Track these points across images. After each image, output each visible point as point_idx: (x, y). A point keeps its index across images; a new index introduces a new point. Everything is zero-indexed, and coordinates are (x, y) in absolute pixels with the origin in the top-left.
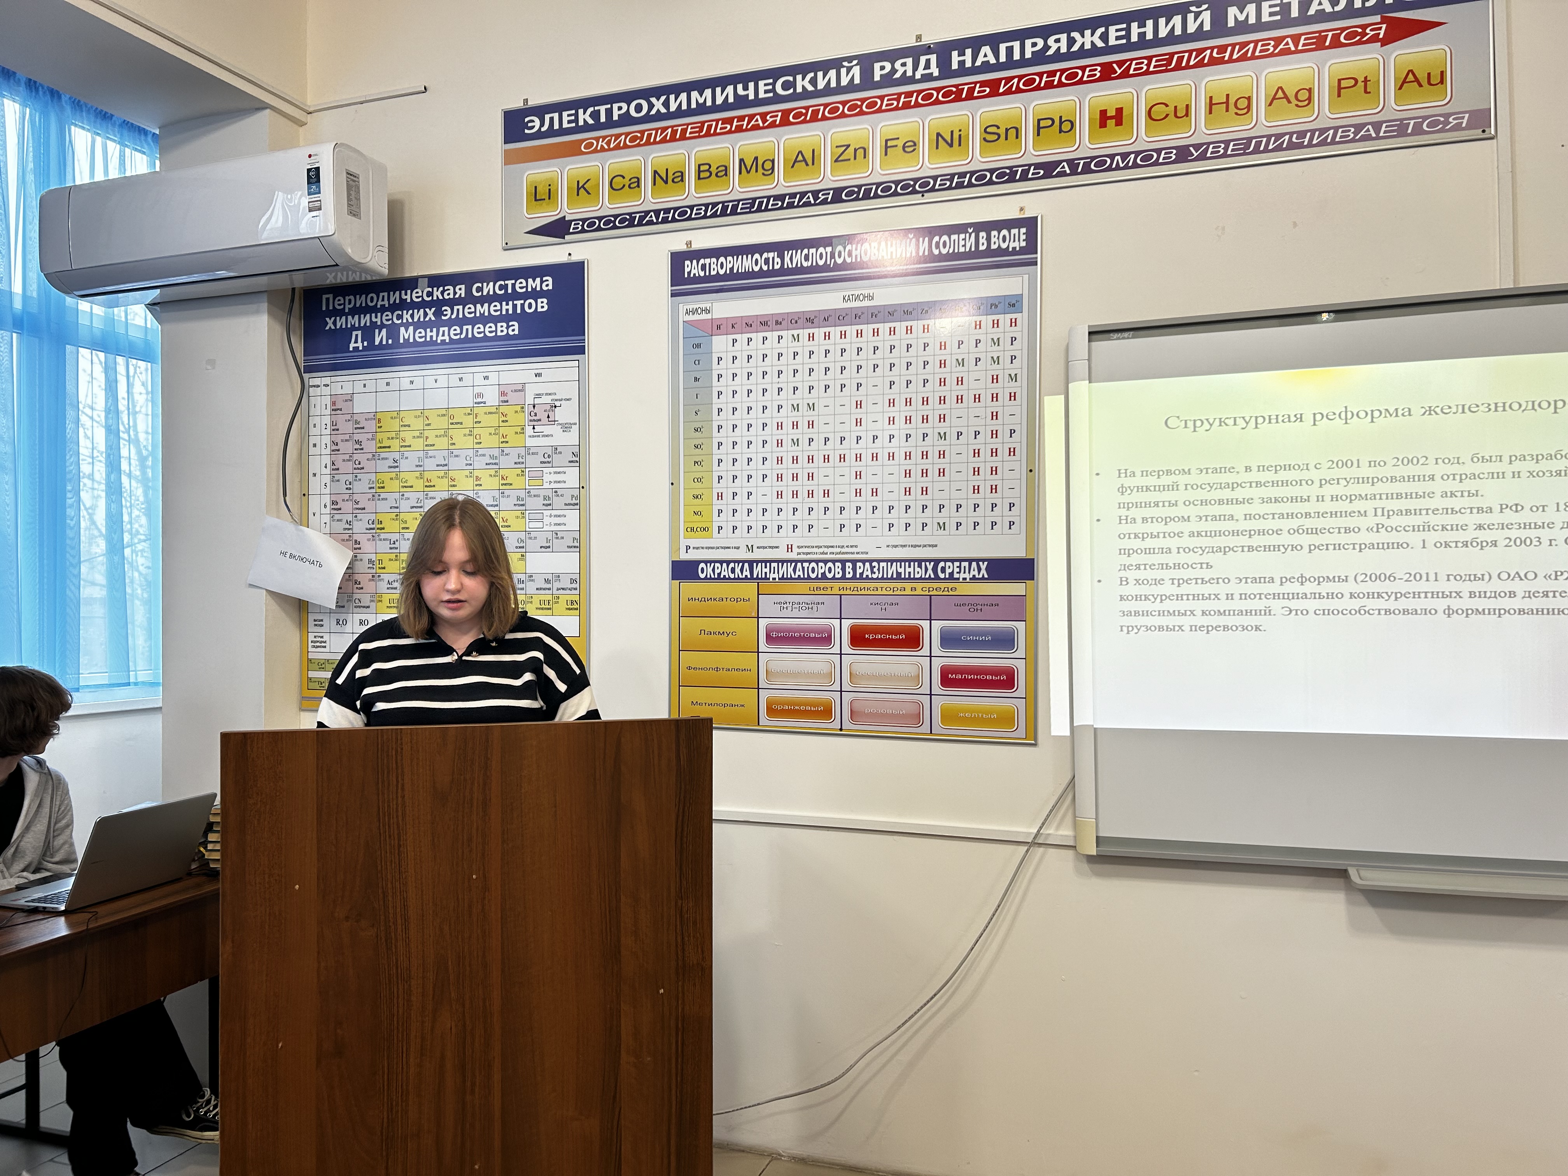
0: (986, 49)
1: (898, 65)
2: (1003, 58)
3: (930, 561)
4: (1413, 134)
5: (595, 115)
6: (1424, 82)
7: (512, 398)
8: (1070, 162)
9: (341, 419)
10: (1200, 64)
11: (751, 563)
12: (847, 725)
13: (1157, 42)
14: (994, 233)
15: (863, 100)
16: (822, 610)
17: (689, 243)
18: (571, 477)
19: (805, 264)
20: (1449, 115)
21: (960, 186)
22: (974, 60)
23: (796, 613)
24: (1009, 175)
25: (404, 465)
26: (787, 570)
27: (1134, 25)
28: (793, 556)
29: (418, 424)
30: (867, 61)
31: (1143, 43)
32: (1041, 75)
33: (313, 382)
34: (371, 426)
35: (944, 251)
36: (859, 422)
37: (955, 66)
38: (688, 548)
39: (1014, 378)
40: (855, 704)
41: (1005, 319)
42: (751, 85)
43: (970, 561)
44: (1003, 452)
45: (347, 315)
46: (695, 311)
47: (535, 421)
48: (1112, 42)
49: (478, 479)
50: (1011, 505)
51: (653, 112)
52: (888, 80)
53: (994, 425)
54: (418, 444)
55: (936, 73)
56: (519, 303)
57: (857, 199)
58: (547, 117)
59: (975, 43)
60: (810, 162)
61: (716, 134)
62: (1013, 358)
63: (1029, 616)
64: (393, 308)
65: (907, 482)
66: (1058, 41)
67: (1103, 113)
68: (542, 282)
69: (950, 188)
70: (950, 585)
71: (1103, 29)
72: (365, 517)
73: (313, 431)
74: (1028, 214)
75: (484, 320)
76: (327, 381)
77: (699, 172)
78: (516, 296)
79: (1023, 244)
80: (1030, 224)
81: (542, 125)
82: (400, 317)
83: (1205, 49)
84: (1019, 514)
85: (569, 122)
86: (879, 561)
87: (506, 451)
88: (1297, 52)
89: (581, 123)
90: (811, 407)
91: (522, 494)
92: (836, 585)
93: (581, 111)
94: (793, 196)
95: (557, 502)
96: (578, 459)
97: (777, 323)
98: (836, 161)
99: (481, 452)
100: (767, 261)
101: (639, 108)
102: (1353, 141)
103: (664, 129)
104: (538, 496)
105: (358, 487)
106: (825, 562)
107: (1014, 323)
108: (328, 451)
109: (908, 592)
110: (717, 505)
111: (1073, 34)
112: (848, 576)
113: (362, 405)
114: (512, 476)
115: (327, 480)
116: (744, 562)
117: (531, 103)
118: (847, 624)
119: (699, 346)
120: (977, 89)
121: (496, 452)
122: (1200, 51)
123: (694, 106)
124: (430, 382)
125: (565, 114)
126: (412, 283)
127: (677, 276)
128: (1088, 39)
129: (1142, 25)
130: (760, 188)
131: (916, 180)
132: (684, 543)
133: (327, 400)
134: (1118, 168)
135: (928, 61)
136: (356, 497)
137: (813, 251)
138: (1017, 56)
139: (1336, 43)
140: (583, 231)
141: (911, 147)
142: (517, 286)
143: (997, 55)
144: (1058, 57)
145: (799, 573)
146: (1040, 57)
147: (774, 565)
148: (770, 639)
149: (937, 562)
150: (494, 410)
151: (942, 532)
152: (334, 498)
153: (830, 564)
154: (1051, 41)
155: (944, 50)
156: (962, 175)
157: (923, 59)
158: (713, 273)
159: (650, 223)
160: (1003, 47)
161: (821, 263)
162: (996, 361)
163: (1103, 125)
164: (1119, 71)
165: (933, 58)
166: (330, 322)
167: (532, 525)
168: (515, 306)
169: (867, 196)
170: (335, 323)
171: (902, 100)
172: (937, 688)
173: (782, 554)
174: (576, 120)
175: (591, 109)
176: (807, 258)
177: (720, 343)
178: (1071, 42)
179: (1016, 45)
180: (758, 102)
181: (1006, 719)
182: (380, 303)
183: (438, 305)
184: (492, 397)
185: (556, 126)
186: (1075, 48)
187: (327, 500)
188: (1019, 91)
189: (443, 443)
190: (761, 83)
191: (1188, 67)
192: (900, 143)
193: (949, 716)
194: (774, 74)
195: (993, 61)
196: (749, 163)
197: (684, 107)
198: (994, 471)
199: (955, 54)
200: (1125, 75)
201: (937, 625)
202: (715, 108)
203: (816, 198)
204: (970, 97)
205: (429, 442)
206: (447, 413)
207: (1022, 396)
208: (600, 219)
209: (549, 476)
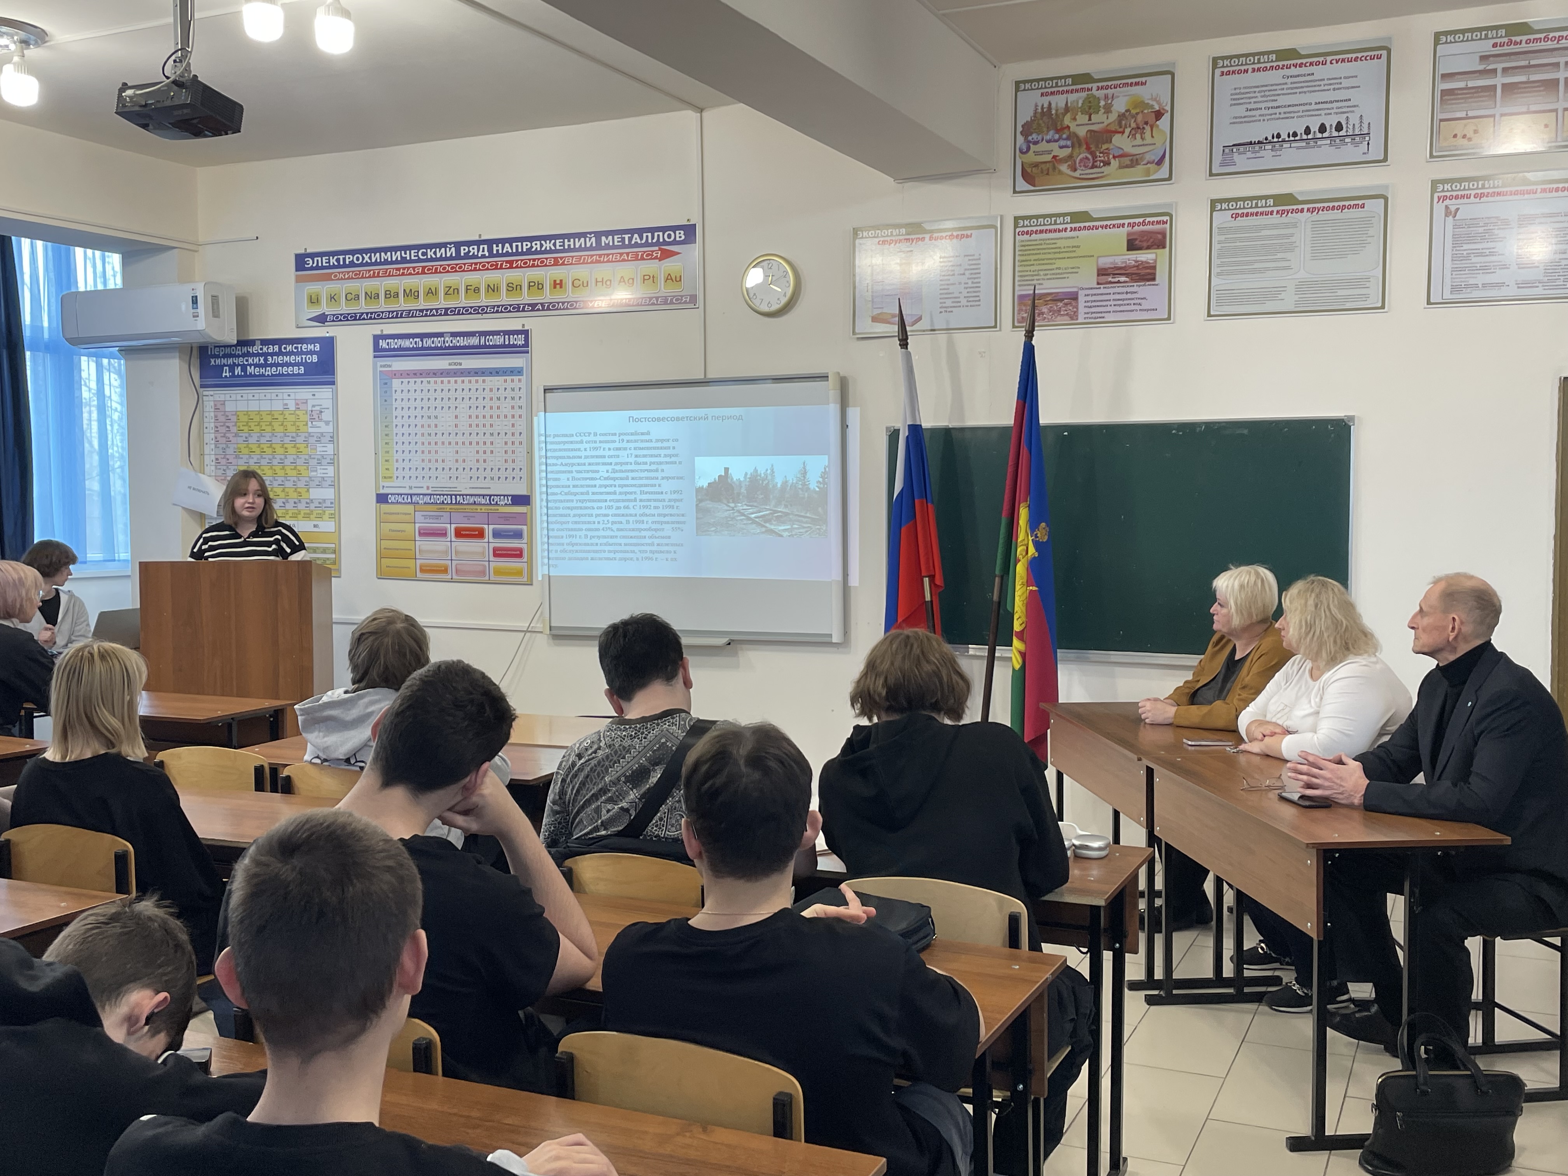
0: (507, 245)
1: (471, 248)
2: (514, 251)
3: (488, 495)
4: (670, 304)
5: (338, 260)
6: (674, 279)
7: (301, 406)
8: (542, 304)
9: (219, 414)
10: (592, 262)
11: (411, 495)
12: (454, 577)
13: (575, 250)
14: (511, 336)
15: (457, 265)
16: (442, 519)
17: (382, 331)
18: (330, 449)
19: (433, 346)
20: (682, 296)
21: (497, 312)
22: (503, 250)
23: (431, 521)
24: (518, 308)
25: (251, 440)
26: (427, 499)
27: (566, 240)
28: (429, 492)
29: (257, 418)
30: (458, 245)
31: (569, 250)
32: (530, 260)
33: (205, 393)
34: (234, 419)
35: (491, 344)
36: (456, 426)
37: (495, 252)
38: (383, 487)
39: (520, 407)
40: (458, 567)
41: (516, 378)
42: (408, 252)
43: (504, 496)
44: (517, 443)
45: (221, 358)
46: (384, 366)
47: (312, 419)
48: (558, 247)
49: (286, 448)
50: (521, 469)
51: (364, 262)
52: (467, 256)
53: (513, 430)
54: (257, 429)
55: (487, 255)
56: (304, 357)
57: (454, 314)
58: (316, 259)
59: (503, 241)
60: (434, 293)
61: (393, 276)
62: (520, 397)
63: (529, 523)
64: (244, 355)
65: (477, 456)
66: (536, 244)
67: (555, 281)
68: (315, 346)
69: (493, 312)
70: (496, 508)
71: (553, 241)
72: (232, 468)
73: (206, 420)
74: (526, 328)
75: (288, 365)
76: (212, 393)
77: (386, 294)
78: (302, 353)
79: (523, 342)
80: (525, 333)
81: (313, 263)
82: (247, 361)
83: (594, 255)
84: (524, 474)
85: (326, 263)
86: (466, 495)
87: (299, 434)
88: (628, 260)
89: (331, 264)
90: (436, 417)
91: (307, 457)
92: (449, 507)
93: (331, 258)
94: (427, 310)
95: (324, 462)
96: (333, 439)
97: (421, 374)
98: (446, 294)
99: (287, 434)
100: (416, 342)
101: (358, 259)
102: (648, 305)
103: (370, 271)
104: (314, 458)
105: (229, 451)
106: (443, 495)
107: (520, 380)
108: (213, 431)
109: (479, 511)
110: (396, 465)
111: (543, 242)
112: (454, 502)
113: (230, 407)
114: (302, 447)
115: (213, 446)
116: (408, 494)
117: (308, 251)
118: (453, 526)
119: (386, 384)
120: (504, 264)
121: (294, 435)
122: (592, 256)
123: (383, 260)
124: (262, 396)
125: (324, 258)
126: (252, 343)
127: (376, 348)
128: (548, 245)
129: (569, 241)
130: (412, 305)
131: (479, 307)
132: (382, 484)
133: (212, 404)
134: (560, 309)
135: (483, 248)
136: (227, 457)
137: (436, 339)
138: (520, 250)
139: (642, 259)
140: (333, 321)
141: (477, 290)
142: (303, 348)
143: (512, 250)
144: (536, 252)
145: (432, 501)
146: (529, 252)
147: (421, 496)
148: (420, 534)
149: (490, 496)
150: (293, 412)
151: (492, 481)
152: (217, 457)
153: (445, 497)
154: (533, 244)
155: (490, 243)
156: (498, 306)
157: (481, 247)
158: (392, 347)
159: (364, 319)
160: (514, 244)
161: (439, 345)
162: (513, 398)
163: (555, 287)
164: (561, 262)
165: (486, 246)
166: (212, 361)
167: (313, 473)
168: (302, 358)
169: (458, 314)
170: (215, 362)
171: (473, 266)
172: (492, 558)
173: (425, 491)
174: (329, 262)
175: (336, 257)
176: (433, 343)
177: (396, 383)
178: (542, 245)
179: (519, 244)
180: (411, 261)
181: (519, 573)
182: (237, 352)
183: (265, 355)
184: (292, 407)
185: (320, 265)
186: (543, 249)
187: (213, 457)
188: (521, 267)
189: (269, 429)
190: (412, 252)
191: (587, 263)
192: (473, 288)
193: (498, 572)
194: (418, 247)
195: (510, 251)
196: (408, 292)
197: (378, 261)
198: (513, 452)
199: (495, 246)
200: (563, 264)
201: (491, 527)
202: (392, 263)
203: (437, 312)
204: (501, 268)
205: (263, 428)
206: (270, 413)
207: (524, 417)
208: (341, 315)
209: (320, 448)
